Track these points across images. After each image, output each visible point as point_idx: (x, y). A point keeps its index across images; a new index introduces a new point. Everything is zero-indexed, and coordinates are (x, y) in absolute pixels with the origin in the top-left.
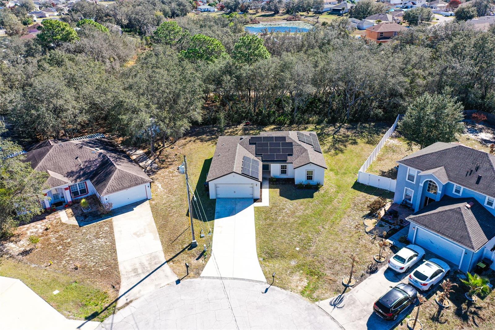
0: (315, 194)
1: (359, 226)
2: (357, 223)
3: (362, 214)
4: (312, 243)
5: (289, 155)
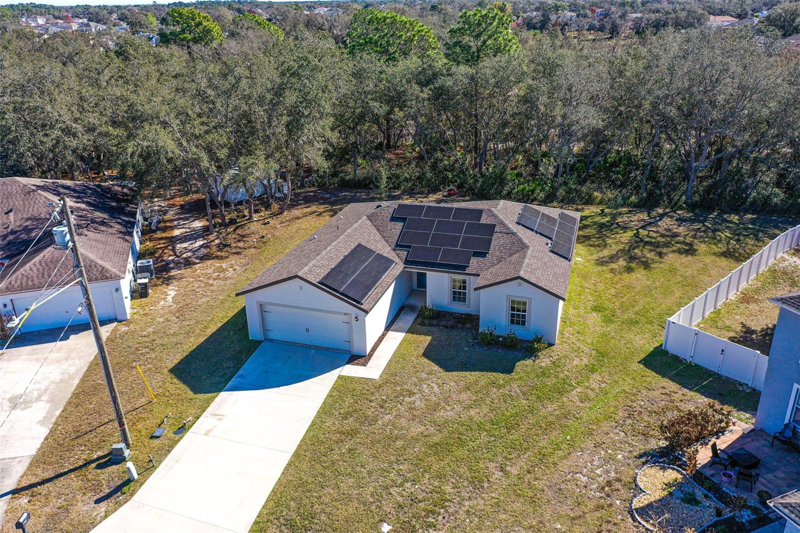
0: (520, 365)
1: (618, 485)
2: (613, 474)
3: (641, 447)
4: (440, 518)
5: (476, 254)
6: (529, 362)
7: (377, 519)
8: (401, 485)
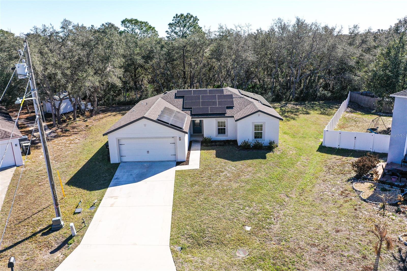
0: (268, 155)
1: (347, 192)
2: (341, 189)
5: (228, 108)
6: (271, 153)
7: (241, 225)
8: (243, 209)
